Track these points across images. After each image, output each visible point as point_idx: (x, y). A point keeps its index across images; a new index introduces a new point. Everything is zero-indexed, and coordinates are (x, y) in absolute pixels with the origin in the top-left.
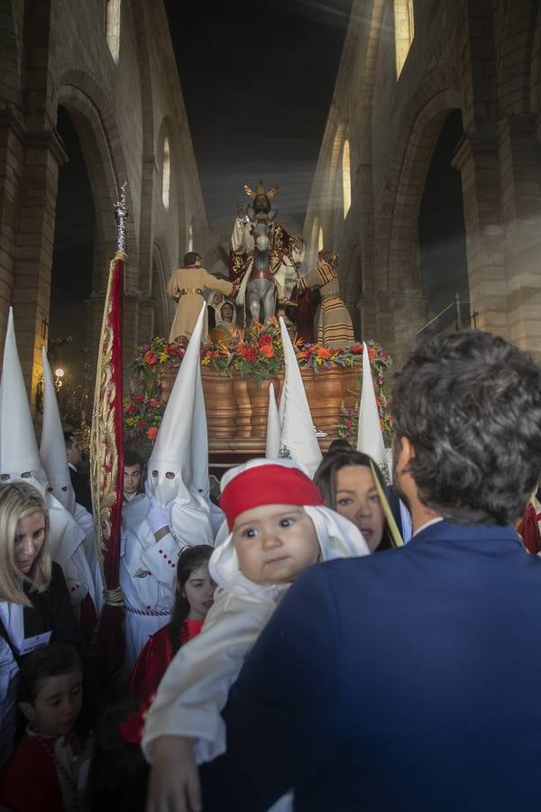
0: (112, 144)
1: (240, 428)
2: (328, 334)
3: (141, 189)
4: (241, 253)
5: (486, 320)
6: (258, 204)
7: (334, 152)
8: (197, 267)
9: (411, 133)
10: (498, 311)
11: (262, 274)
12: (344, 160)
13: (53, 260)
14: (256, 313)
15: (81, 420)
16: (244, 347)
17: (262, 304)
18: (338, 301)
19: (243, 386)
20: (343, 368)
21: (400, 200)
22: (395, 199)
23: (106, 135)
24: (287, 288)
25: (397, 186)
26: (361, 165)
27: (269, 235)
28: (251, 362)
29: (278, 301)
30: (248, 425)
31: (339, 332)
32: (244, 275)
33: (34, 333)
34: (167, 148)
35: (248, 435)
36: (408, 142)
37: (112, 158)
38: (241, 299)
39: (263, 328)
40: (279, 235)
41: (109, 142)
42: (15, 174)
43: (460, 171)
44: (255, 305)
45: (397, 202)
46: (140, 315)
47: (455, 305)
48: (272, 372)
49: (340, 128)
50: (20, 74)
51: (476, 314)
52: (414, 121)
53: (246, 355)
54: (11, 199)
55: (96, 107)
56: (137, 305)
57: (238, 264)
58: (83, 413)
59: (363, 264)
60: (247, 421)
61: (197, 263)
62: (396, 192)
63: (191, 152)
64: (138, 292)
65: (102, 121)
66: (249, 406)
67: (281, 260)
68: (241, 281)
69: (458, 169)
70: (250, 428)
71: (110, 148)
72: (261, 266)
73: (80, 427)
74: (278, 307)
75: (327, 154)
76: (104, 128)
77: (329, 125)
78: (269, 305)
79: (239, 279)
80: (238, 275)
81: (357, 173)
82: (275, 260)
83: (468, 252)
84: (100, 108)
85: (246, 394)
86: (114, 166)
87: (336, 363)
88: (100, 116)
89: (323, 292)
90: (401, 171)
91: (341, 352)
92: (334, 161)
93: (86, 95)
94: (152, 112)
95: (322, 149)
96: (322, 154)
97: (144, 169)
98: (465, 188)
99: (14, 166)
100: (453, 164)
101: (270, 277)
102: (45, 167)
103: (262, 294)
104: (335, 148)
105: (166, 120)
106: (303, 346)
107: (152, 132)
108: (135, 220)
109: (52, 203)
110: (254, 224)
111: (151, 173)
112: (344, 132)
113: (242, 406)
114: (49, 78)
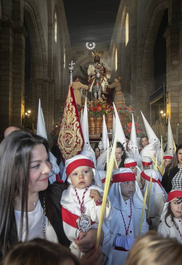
0: (38, 21)
1: (91, 131)
2: (117, 103)
3: (47, 37)
4: (91, 75)
5: (171, 94)
6: (96, 59)
7: (122, 18)
8: (77, 81)
9: (152, 16)
10: (175, 91)
11: (97, 84)
12: (126, 21)
13: (25, 72)
14: (96, 96)
15: (32, 127)
16: (93, 107)
17: (97, 93)
18: (121, 92)
19: (92, 119)
20: (121, 114)
21: (147, 42)
22: (145, 42)
23: (36, 17)
24: (105, 88)
25: (146, 37)
26: (133, 27)
27: (100, 73)
28: (95, 112)
29: (102, 92)
30: (93, 130)
31: (121, 102)
32: (92, 83)
33: (21, 98)
34: (56, 17)
35: (93, 133)
36: (150, 19)
37: (38, 26)
38: (91, 90)
39: (98, 102)
40: (102, 69)
41: (36, 20)
42: (12, 43)
43: (166, 39)
44: (96, 94)
45: (146, 43)
46: (49, 87)
47: (163, 87)
48: (101, 115)
49: (125, 8)
50: (11, 5)
51: (168, 92)
52: (153, 11)
53: (93, 110)
54: (11, 52)
55: (32, 7)
56: (48, 84)
57: (90, 79)
58: (33, 124)
59: (132, 67)
60: (93, 129)
61: (77, 80)
62: (145, 39)
63: (65, 17)
64: (48, 78)
65: (34, 13)
66: (94, 125)
67: (103, 79)
68: (91, 85)
69: (165, 38)
70: (94, 131)
71: (37, 22)
72: (97, 81)
73: (32, 129)
74: (102, 93)
75: (120, 18)
76: (35, 15)
77: (121, 6)
78: (99, 93)
79: (90, 84)
80: (90, 83)
81: (131, 30)
82: (102, 79)
83: (167, 70)
84: (33, 7)
85: (93, 121)
86: (38, 29)
87: (119, 112)
88: (33, 10)
89: (116, 89)
90: (147, 31)
91: (121, 109)
92: (122, 21)
93: (29, 3)
94: (51, 4)
95: (117, 16)
96: (117, 18)
97: (48, 29)
98: (167, 46)
99: (12, 40)
100: (164, 36)
101: (100, 85)
102: (22, 40)
103: (98, 90)
104: (123, 16)
105: (56, 6)
106: (110, 107)
107: (51, 13)
108: (46, 50)
109: (24, 52)
110: (96, 69)
111: (51, 30)
112: (127, 9)
113: (92, 125)
114: (21, 5)
